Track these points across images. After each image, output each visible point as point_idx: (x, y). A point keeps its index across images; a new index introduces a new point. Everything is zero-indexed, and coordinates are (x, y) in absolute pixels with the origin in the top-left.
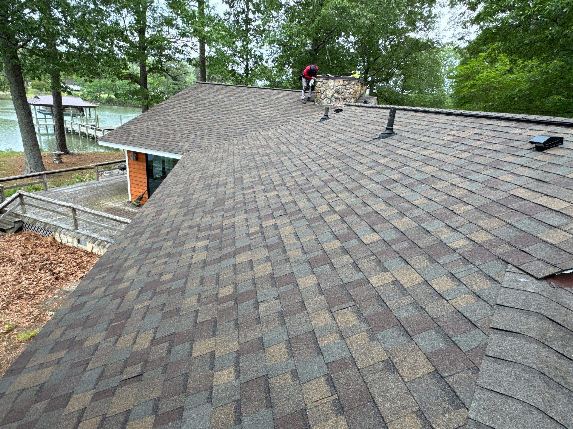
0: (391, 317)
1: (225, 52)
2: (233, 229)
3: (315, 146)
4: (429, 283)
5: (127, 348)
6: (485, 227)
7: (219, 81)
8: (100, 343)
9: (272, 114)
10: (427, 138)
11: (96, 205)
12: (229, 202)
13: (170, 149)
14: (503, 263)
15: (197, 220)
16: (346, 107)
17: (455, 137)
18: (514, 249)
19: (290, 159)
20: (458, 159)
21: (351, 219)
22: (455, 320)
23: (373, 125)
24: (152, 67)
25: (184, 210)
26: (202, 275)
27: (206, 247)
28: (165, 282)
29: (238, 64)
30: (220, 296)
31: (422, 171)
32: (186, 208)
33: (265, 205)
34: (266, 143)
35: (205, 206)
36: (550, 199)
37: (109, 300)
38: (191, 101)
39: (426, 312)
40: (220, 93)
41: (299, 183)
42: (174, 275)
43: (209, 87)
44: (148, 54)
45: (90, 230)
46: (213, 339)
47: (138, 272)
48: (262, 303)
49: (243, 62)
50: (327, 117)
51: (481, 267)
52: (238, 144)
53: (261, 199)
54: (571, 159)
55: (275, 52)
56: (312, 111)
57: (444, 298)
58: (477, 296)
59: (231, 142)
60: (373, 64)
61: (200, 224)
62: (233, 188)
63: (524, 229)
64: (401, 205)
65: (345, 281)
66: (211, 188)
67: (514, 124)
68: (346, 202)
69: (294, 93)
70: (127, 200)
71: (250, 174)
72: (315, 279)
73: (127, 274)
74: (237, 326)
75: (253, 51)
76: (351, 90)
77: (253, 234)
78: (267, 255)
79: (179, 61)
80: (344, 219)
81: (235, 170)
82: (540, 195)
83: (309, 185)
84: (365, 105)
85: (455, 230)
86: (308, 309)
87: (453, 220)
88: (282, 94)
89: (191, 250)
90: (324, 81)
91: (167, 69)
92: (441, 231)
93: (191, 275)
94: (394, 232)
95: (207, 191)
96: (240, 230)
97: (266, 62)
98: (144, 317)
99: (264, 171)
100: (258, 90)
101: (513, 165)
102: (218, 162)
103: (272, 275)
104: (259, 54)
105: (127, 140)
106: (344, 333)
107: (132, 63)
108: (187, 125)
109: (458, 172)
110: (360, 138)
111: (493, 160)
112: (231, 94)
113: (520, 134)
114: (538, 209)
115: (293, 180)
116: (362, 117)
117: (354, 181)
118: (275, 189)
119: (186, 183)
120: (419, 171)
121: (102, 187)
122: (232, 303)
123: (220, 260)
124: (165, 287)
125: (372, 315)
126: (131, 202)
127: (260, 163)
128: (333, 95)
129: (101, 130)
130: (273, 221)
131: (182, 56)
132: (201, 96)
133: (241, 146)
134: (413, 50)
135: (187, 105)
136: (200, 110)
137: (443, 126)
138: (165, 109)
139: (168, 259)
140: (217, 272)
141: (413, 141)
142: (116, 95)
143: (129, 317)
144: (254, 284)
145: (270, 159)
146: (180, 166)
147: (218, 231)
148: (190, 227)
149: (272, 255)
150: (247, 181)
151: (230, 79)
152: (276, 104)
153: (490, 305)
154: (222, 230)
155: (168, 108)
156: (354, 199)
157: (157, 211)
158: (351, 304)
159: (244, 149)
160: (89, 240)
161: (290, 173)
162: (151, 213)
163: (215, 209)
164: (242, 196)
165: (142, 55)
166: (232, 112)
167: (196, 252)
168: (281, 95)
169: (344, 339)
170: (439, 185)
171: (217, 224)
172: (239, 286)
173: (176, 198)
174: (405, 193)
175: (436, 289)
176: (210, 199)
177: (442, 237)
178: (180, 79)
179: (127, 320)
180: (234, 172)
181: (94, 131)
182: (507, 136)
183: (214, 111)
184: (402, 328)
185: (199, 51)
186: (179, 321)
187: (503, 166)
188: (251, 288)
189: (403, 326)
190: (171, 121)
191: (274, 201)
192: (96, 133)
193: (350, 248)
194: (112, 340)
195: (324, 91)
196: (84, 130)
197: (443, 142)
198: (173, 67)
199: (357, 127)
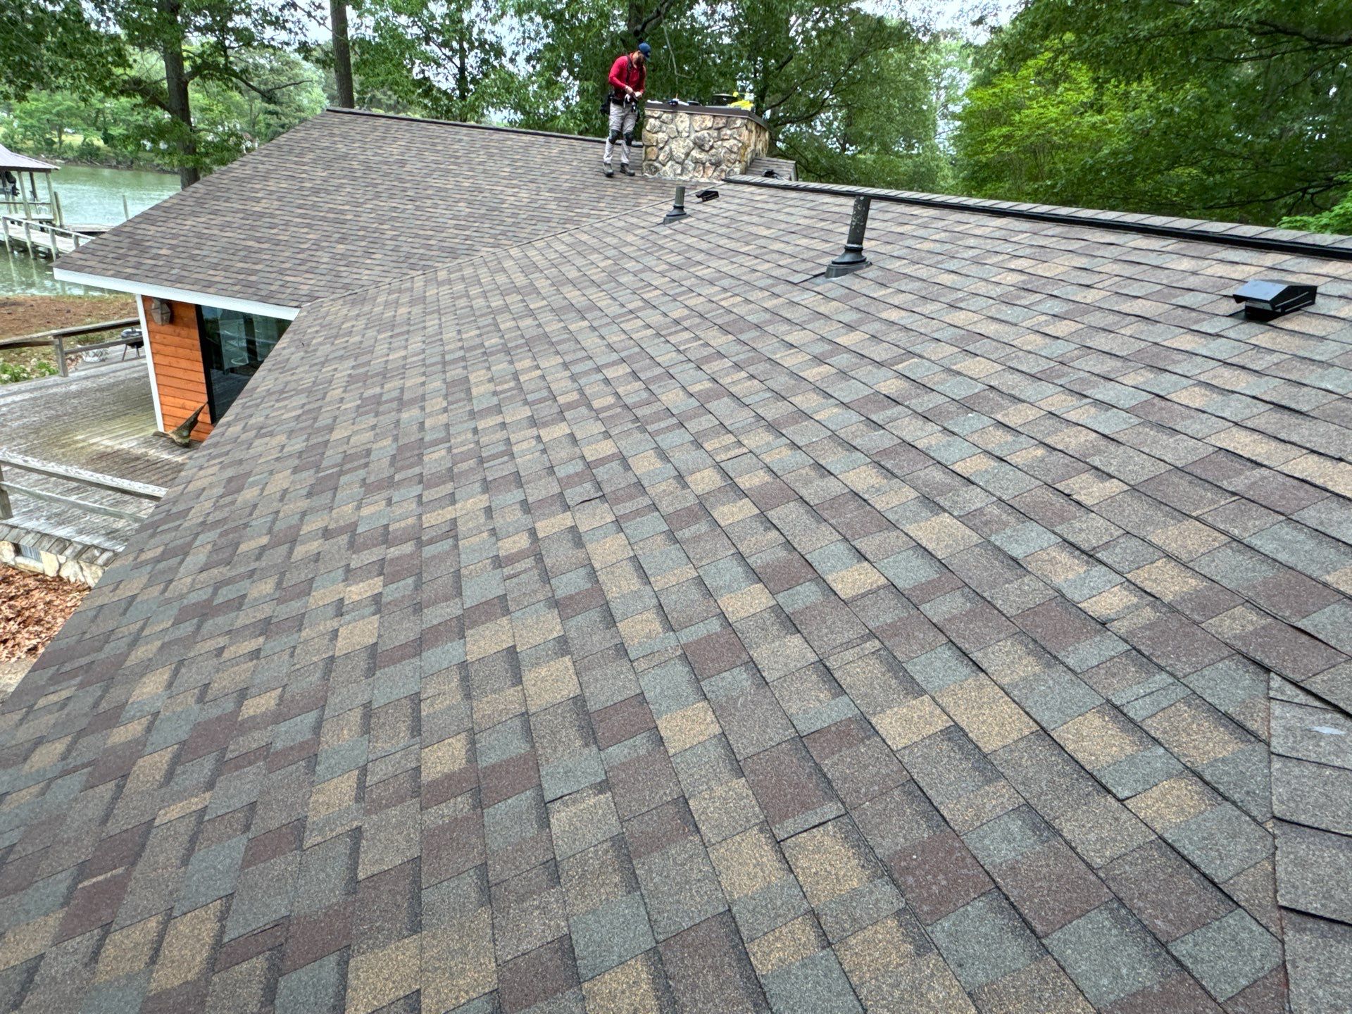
0: (964, 859)
1: (400, 30)
2: (450, 541)
3: (658, 292)
4: (1053, 734)
5: (130, 977)
6: (1172, 548)
7: (389, 108)
8: (42, 956)
9: (535, 201)
10: (955, 277)
11: (63, 446)
12: (435, 456)
13: (263, 293)
14: (1252, 668)
15: (346, 511)
16: (726, 187)
17: (1024, 277)
18: (1270, 620)
19: (594, 329)
20: (1048, 340)
21: (787, 514)
22: (1160, 875)
23: (806, 236)
24: (199, 61)
25: (308, 477)
26: (366, 697)
27: (377, 599)
28: (255, 723)
29: (439, 65)
30: (426, 777)
31: (959, 373)
32: (312, 471)
33: (539, 467)
34: (526, 282)
35: (366, 465)
36: (1329, 463)
37: (78, 787)
38: (314, 161)
39: (1068, 843)
40: (395, 139)
41: (629, 401)
42: (281, 697)
43: (362, 125)
44: (187, 25)
45: (48, 518)
46: (411, 943)
47: (170, 685)
48: (558, 803)
49: (450, 59)
50: (680, 212)
51: (1196, 682)
52: (449, 282)
53: (525, 445)
54: (1349, 347)
55: (533, 35)
56: (637, 195)
57: (1109, 792)
58: (1207, 783)
59: (430, 276)
60: (776, 77)
61: (355, 525)
62: (445, 410)
63: (1282, 557)
64: (922, 474)
65: (804, 728)
66: (381, 409)
67: (1171, 244)
68: (767, 460)
69: (590, 145)
70: (153, 431)
71: (489, 369)
72: (710, 717)
73: (137, 692)
74: (488, 892)
75: (475, 31)
76: (732, 142)
77: (512, 559)
78: (557, 631)
79: (273, 47)
80: (770, 514)
81: (448, 358)
82: (1295, 451)
83: (655, 407)
84: (770, 181)
85: (1090, 556)
86: (703, 829)
87: (1077, 525)
88: (558, 146)
89: (331, 611)
90: (665, 116)
91: (244, 71)
92: (1052, 561)
93: (333, 700)
94: (918, 562)
95: (372, 421)
96: (474, 544)
97: (512, 61)
98: (190, 851)
99: (527, 363)
100: (497, 136)
101: (1199, 359)
102: (397, 331)
103: (579, 702)
104: (494, 40)
105: (138, 266)
106: (828, 922)
107: (142, 49)
108: (309, 226)
109: (1059, 377)
110: (778, 272)
111: (1143, 345)
112: (424, 143)
113: (1194, 273)
114: (1302, 494)
115: (609, 389)
116: (773, 215)
117: (780, 397)
118: (561, 416)
119: (310, 392)
120: (949, 370)
121: (79, 394)
122: (462, 804)
123: (419, 645)
124: (255, 740)
125: (903, 854)
126: (164, 435)
127: (515, 339)
128: (687, 155)
129: (69, 235)
130: (566, 520)
131: (282, 36)
132: (342, 148)
133: (460, 287)
134: (868, 44)
135: (305, 172)
136: (340, 186)
137: (989, 245)
138: (242, 180)
139: (261, 640)
140: (413, 688)
141: (918, 284)
142: (107, 139)
143: (139, 855)
144: (528, 732)
145: (539, 325)
146: (292, 341)
147: (408, 548)
148: (326, 534)
149: (573, 634)
150: (481, 388)
151: (419, 103)
152: (543, 175)
153: (1254, 819)
154: (420, 544)
155: (253, 177)
156: (787, 453)
157: (230, 480)
158: (831, 809)
159: (468, 297)
160: (46, 544)
161: (598, 369)
162: (211, 485)
163: (397, 477)
164: (470, 435)
165: (167, 28)
166: (430, 192)
167: (347, 617)
168: (555, 151)
169: (830, 944)
170: (1015, 416)
171: (403, 524)
172: (484, 741)
173: (282, 438)
174: (927, 437)
175: (1079, 756)
176: (381, 444)
177: (1058, 581)
178: (285, 99)
179: (133, 864)
180: (444, 363)
181: (48, 235)
182: (1163, 277)
183: (380, 188)
184: (1005, 904)
185: (329, 22)
186: (303, 868)
187: (1175, 362)
188: (518, 747)
189: (1007, 898)
190: (261, 215)
191: (563, 454)
192: (54, 241)
193: (802, 613)
194: (82, 943)
195: (666, 143)
196: (18, 233)
197: (998, 291)
198: (263, 67)
199: (762, 242)
